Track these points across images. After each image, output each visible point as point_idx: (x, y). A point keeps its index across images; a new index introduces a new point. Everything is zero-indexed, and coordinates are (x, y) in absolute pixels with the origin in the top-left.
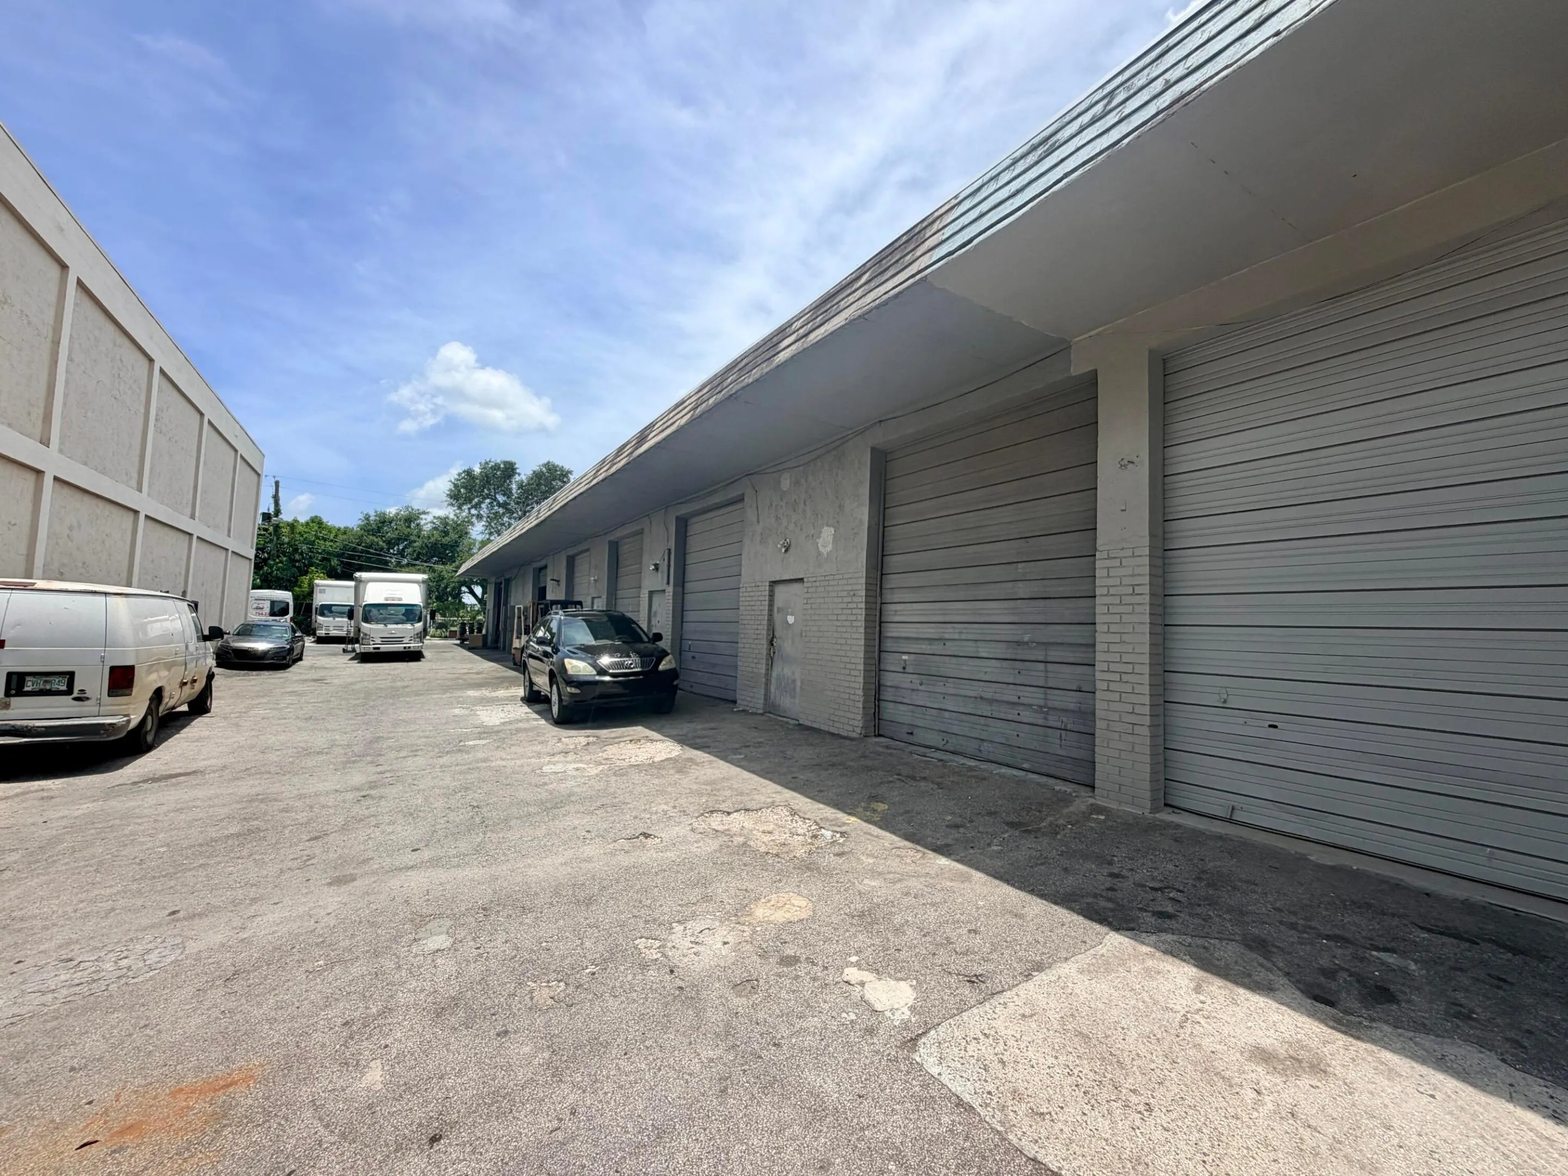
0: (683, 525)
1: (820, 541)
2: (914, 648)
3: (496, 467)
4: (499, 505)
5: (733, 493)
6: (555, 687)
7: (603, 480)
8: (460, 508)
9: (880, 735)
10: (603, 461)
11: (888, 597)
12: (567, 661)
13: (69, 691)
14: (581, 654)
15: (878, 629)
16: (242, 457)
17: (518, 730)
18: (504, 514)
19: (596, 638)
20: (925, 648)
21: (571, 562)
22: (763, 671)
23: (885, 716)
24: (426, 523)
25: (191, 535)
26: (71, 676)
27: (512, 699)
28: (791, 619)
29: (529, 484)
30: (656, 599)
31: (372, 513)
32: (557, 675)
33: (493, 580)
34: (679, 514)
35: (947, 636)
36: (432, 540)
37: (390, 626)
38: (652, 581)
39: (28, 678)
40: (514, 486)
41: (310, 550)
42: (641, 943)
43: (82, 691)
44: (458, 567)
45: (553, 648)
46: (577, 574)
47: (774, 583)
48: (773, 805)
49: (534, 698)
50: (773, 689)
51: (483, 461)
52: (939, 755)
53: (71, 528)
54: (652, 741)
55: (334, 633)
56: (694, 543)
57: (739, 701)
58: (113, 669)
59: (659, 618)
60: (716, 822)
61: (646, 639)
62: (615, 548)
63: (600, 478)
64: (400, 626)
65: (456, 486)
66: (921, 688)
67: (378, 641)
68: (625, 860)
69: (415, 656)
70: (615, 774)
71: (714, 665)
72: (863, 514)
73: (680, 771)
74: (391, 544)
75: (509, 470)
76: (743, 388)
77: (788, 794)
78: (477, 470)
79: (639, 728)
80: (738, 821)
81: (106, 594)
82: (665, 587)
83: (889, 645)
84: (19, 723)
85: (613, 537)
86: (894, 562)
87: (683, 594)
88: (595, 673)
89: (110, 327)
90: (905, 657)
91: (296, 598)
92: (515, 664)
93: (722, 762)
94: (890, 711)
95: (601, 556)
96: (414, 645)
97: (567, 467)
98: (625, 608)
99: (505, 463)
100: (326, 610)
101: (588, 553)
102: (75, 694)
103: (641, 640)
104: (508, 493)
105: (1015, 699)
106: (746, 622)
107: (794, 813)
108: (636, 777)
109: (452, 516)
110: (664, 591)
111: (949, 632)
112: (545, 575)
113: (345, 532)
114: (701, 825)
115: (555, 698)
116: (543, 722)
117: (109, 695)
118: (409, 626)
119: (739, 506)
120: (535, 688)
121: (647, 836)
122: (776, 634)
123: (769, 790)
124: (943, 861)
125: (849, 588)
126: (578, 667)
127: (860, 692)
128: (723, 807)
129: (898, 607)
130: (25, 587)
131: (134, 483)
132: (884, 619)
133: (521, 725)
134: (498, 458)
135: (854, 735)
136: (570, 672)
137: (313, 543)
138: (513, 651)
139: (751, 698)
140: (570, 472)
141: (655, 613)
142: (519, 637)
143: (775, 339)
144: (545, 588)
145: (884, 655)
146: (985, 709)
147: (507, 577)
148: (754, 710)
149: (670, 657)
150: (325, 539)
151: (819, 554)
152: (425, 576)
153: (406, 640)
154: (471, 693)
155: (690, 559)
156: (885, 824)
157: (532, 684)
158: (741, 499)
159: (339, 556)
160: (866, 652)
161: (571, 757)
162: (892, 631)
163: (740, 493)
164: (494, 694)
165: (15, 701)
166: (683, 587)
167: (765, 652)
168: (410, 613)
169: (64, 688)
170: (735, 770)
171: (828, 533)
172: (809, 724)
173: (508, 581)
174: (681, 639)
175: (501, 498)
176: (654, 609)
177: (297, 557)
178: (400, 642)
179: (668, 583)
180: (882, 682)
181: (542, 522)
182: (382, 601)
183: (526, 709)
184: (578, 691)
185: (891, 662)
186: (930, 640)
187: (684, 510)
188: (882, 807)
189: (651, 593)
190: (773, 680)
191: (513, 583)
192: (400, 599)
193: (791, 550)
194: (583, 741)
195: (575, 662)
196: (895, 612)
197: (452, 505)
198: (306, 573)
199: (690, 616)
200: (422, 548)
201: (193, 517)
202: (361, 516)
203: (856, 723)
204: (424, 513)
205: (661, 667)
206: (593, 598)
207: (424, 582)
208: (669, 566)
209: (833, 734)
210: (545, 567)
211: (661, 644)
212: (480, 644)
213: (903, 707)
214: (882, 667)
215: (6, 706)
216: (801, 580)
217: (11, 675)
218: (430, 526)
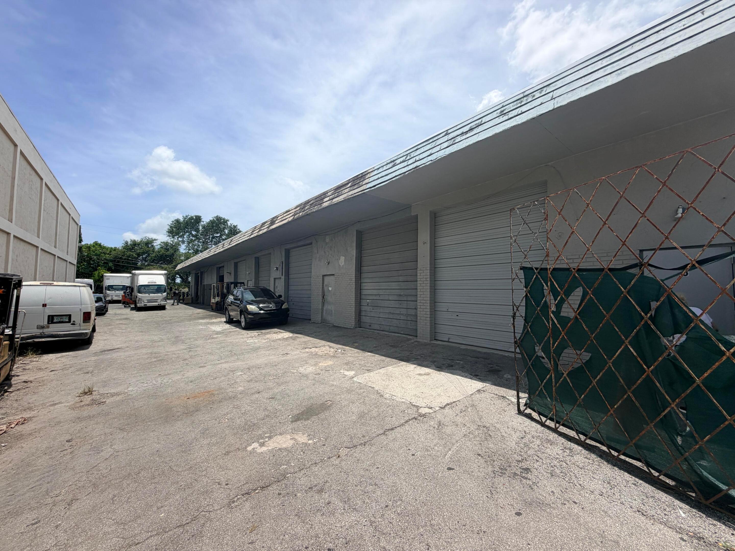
0: (288, 253)
1: (340, 261)
2: (371, 297)
3: (192, 218)
4: (193, 236)
5: (307, 241)
6: (243, 316)
8: (173, 237)
9: (361, 327)
11: (363, 281)
12: (248, 306)
13: (69, 321)
14: (254, 304)
15: (359, 292)
16: (72, 218)
17: (230, 332)
18: (195, 240)
19: (255, 298)
20: (374, 297)
21: (236, 265)
22: (321, 308)
23: (362, 321)
24: (157, 245)
25: (55, 255)
26: (70, 316)
27: (221, 322)
28: (330, 289)
29: (207, 226)
30: (277, 281)
31: (129, 241)
32: (244, 311)
33: (194, 272)
34: (286, 248)
35: (380, 293)
36: (161, 253)
37: (151, 295)
38: (275, 274)
39: (55, 317)
40: (201, 228)
41: (98, 259)
43: (74, 321)
44: (176, 266)
45: (240, 302)
46: (239, 271)
47: (324, 276)
48: (324, 346)
49: (230, 321)
50: (324, 314)
51: (185, 216)
52: (378, 332)
54: (282, 333)
55: (115, 298)
56: (292, 259)
57: (312, 319)
58: (84, 313)
59: (278, 289)
60: (307, 350)
61: (276, 297)
64: (156, 295)
65: (171, 227)
66: (373, 311)
67: (146, 301)
68: (283, 359)
69: (162, 308)
70: (272, 341)
71: (301, 307)
72: (353, 253)
73: (294, 340)
74: (139, 255)
75: (198, 219)
77: (329, 343)
78: (182, 219)
79: (276, 329)
80: (313, 350)
81: (79, 286)
82: (281, 276)
83: (363, 297)
84: (54, 333)
85: (257, 255)
86: (365, 269)
87: (289, 279)
88: (258, 310)
90: (368, 301)
91: (95, 282)
93: (307, 337)
94: (364, 319)
95: (252, 263)
96: (163, 303)
97: (226, 218)
98: (263, 284)
99: (196, 216)
100: (111, 288)
101: (245, 261)
102: (72, 322)
103: (274, 298)
104: (197, 230)
105: (399, 312)
106: (314, 290)
107: (330, 347)
108: (280, 342)
109: (169, 241)
110: (280, 278)
111: (381, 292)
112: (223, 270)
113: (115, 249)
114: (303, 351)
115: (243, 320)
116: (238, 329)
117: (83, 323)
118: (160, 295)
119: (311, 246)
120: (231, 317)
121: (287, 354)
122: (325, 294)
123: (323, 342)
125: (350, 278)
126: (252, 308)
127: (354, 313)
128: (309, 347)
129: (366, 284)
130: (51, 285)
131: (36, 235)
132: (362, 288)
133: (230, 330)
135: (352, 328)
136: (249, 310)
137: (99, 255)
138: (211, 304)
139: (316, 318)
140: (228, 220)
141: (277, 287)
142: (214, 298)
144: (223, 276)
145: (361, 300)
146: (391, 316)
147: (202, 271)
148: (318, 322)
149: (286, 304)
150: (105, 254)
151: (340, 265)
152: (166, 272)
153: (159, 301)
154: (201, 321)
155: (291, 265)
156: (356, 348)
157: (229, 316)
158: (311, 244)
159: (111, 261)
160: (355, 299)
161: (254, 338)
162: (364, 292)
163: (311, 241)
164: (211, 321)
165: (50, 325)
166: (288, 276)
167: (321, 301)
168: (158, 289)
169: (67, 320)
170: (311, 339)
171: (342, 258)
172: (337, 325)
173: (202, 273)
174: (288, 297)
175: (194, 233)
176: (276, 285)
177: (92, 262)
178: (156, 302)
179: (282, 275)
180: (361, 309)
181: (226, 249)
182: (146, 283)
183: (228, 326)
184: (253, 317)
185: (364, 303)
186: (376, 295)
187: (288, 246)
188: (356, 344)
189: (275, 279)
190: (324, 311)
191: (206, 274)
192: (155, 282)
193: (330, 264)
194: (257, 334)
195: (251, 306)
196: (365, 286)
197: (169, 236)
198: (96, 270)
199: (291, 288)
200: (155, 257)
201: (55, 247)
202: (124, 242)
203: (352, 323)
204: (155, 240)
205: (283, 307)
206: (248, 281)
207: (165, 274)
208: (282, 268)
209: (345, 328)
210: (223, 267)
211: (282, 299)
213: (368, 317)
214: (361, 304)
215: (48, 327)
216: (333, 275)
217: (49, 316)
218: (159, 247)
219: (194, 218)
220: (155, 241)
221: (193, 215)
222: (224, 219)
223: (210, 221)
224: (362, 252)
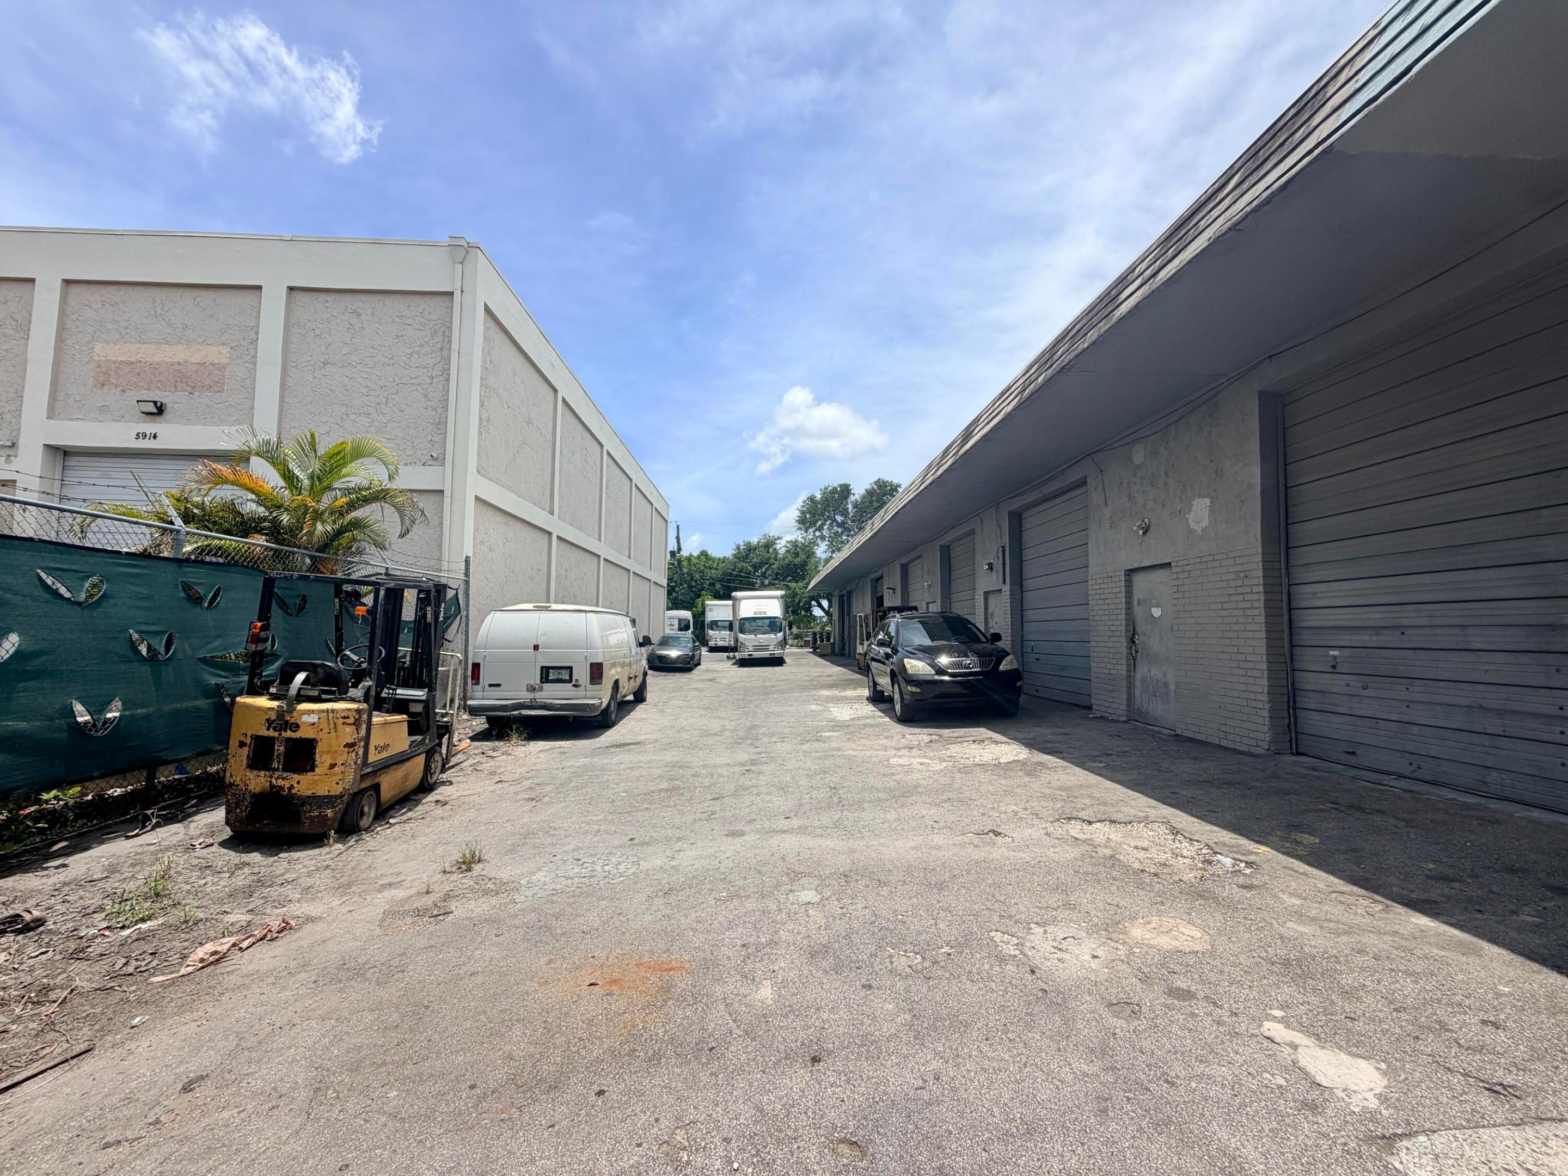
0: (1017, 521)
1: (1191, 517)
2: (1346, 639)
3: (834, 491)
4: (839, 525)
5: (1073, 476)
6: (896, 686)
7: (930, 484)
8: (806, 531)
9: (1299, 754)
10: (930, 466)
11: (1300, 575)
12: (906, 661)
13: (570, 681)
14: (920, 655)
15: (1286, 618)
16: (656, 509)
17: (866, 726)
18: (842, 533)
19: (932, 640)
20: (1366, 639)
21: (905, 569)
22: (1124, 673)
23: (1304, 729)
24: (781, 547)
25: (629, 571)
26: (570, 668)
27: (859, 698)
28: (1156, 612)
29: (862, 502)
30: (992, 599)
31: (742, 544)
32: (900, 675)
33: (836, 593)
34: (1011, 509)
35: (1405, 622)
36: (787, 560)
37: (759, 636)
38: (987, 581)
39: (551, 671)
40: (850, 506)
41: (702, 578)
42: (998, 936)
43: (577, 680)
44: (808, 584)
45: (892, 649)
46: (911, 581)
47: (1130, 572)
48: (1146, 820)
49: (878, 698)
50: (1138, 694)
51: (823, 487)
52: (1403, 784)
53: (566, 570)
54: (997, 743)
55: (720, 643)
56: (1029, 537)
57: (1094, 707)
58: (592, 665)
59: (996, 619)
60: (1075, 829)
61: (983, 639)
62: (946, 552)
63: (928, 482)
64: (766, 636)
65: (803, 512)
66: (1366, 693)
67: (751, 649)
68: (977, 855)
69: (777, 661)
70: (959, 771)
71: (1063, 668)
72: (1252, 475)
73: (1029, 774)
74: (756, 568)
75: (845, 491)
76: (1077, 356)
77: (1166, 811)
78: (819, 496)
79: (982, 730)
80: (1101, 831)
81: (586, 611)
82: (1001, 586)
83: (1305, 637)
84: (548, 701)
85: (944, 541)
86: (1305, 531)
87: (1022, 592)
88: (933, 672)
89: (580, 427)
90: (1334, 653)
91: (694, 616)
92: (860, 668)
93: (1078, 769)
94: (1312, 722)
95: (933, 561)
96: (778, 652)
97: (895, 482)
98: (959, 609)
99: (841, 486)
100: (715, 625)
101: (920, 560)
102: (574, 683)
103: (978, 641)
104: (845, 513)
106: (1098, 618)
107: (1175, 832)
108: (983, 777)
109: (800, 539)
110: (1000, 590)
111: (1408, 616)
112: (882, 585)
113: (724, 560)
114: (1057, 830)
115: (897, 697)
116: (888, 719)
117: (591, 684)
118: (773, 636)
120: (879, 688)
121: (997, 834)
122: (1137, 629)
123: (1139, 803)
124: (1423, 921)
125: (1240, 568)
126: (917, 666)
127: (1265, 697)
128: (1082, 814)
129: (1317, 588)
130: (546, 609)
131: (596, 536)
132: (1294, 605)
133: (867, 721)
134: (835, 482)
135: (1259, 751)
136: (910, 671)
137: (702, 572)
138: (857, 656)
139: (1109, 703)
140: (899, 486)
141: (992, 613)
142: (862, 644)
143: (1113, 292)
144: (882, 597)
145: (1297, 651)
146: (1491, 724)
147: (849, 589)
148: (1115, 717)
149: (1009, 658)
150: (711, 568)
151: (1191, 531)
152: (783, 592)
153: (771, 648)
154: (825, 693)
155: (1028, 554)
156: (1316, 860)
157: (875, 684)
158: (1083, 483)
159: (720, 581)
160: (1269, 647)
161: (915, 752)
162: (1310, 619)
163: (1081, 475)
165: (545, 685)
166: (1021, 585)
167: (1125, 651)
168: (772, 625)
169: (567, 678)
170: (1094, 779)
171: (1201, 505)
172: (1191, 735)
173: (850, 593)
174: (1022, 639)
175: (839, 518)
176: (990, 610)
177: (693, 584)
178: (767, 650)
179: (1004, 582)
180: (1297, 686)
181: (875, 533)
182: (751, 615)
183: (870, 708)
184: (918, 690)
185: (1309, 659)
186: (1377, 630)
187: (1017, 504)
189: (987, 594)
190: (1139, 684)
191: (854, 594)
192: (765, 613)
193: (1150, 532)
194: (926, 738)
195: (914, 662)
196: (1308, 595)
197: (800, 529)
198: (699, 596)
199: (1030, 615)
200: (779, 569)
201: (629, 557)
203: (1262, 737)
204: (779, 538)
205: (1001, 668)
206: (928, 603)
207: (782, 597)
208: (1004, 564)
209: (1226, 748)
210: (882, 577)
211: (1000, 644)
212: (829, 651)
213: (1334, 718)
214: (1297, 666)
215: (541, 689)
216: (1168, 565)
217: (542, 668)
218: (784, 550)
219: (839, 489)
220: (778, 541)
221: (836, 485)
222: (891, 484)
223: (867, 490)
224: (1290, 468)
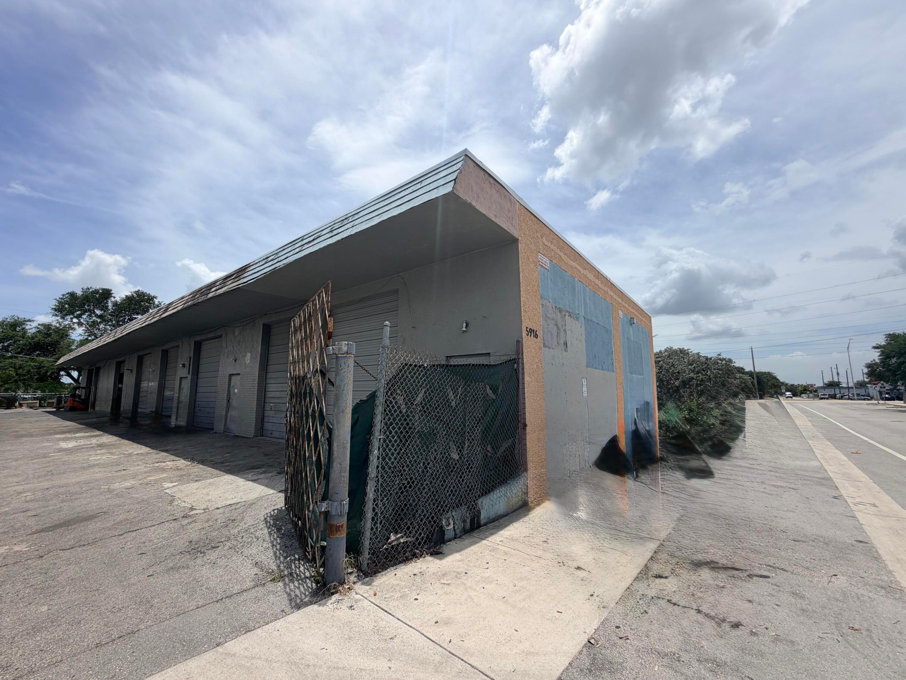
0: (198, 347)
1: (246, 358)
2: (274, 401)
5: (218, 334)
8: (63, 318)
9: (263, 436)
11: (268, 382)
15: (264, 394)
20: (277, 401)
21: (140, 359)
22: (224, 414)
23: (265, 428)
28: (236, 391)
30: (183, 381)
34: (195, 340)
35: (282, 396)
36: (37, 339)
38: (182, 372)
40: (110, 305)
46: (144, 366)
47: (231, 375)
50: (228, 422)
56: (204, 354)
57: (215, 429)
59: (184, 391)
62: (165, 353)
65: (60, 303)
66: (275, 416)
71: (208, 413)
72: (259, 349)
75: (107, 294)
82: (187, 375)
83: (267, 400)
85: (164, 348)
86: (271, 368)
87: (197, 379)
90: (271, 405)
94: (268, 426)
95: (157, 357)
101: (150, 355)
106: (219, 392)
109: (54, 323)
110: (187, 377)
112: (124, 366)
119: (220, 339)
122: (231, 397)
125: (253, 378)
127: (254, 419)
129: (270, 385)
132: (266, 390)
135: (251, 437)
139: (219, 427)
141: (183, 388)
144: (123, 374)
145: (265, 404)
147: (97, 366)
148: (220, 432)
151: (246, 363)
155: (202, 361)
158: (220, 336)
160: (257, 403)
162: (269, 395)
163: (220, 334)
166: (198, 376)
167: (225, 405)
171: (249, 355)
172: (238, 434)
173: (98, 370)
174: (195, 401)
176: (182, 386)
179: (189, 373)
180: (264, 415)
181: (116, 340)
185: (267, 407)
186: (278, 398)
187: (198, 338)
189: (181, 378)
190: (228, 418)
191: (102, 370)
193: (237, 361)
196: (269, 387)
197: (55, 315)
199: (200, 389)
203: (253, 432)
208: (190, 365)
209: (244, 437)
210: (124, 361)
213: (270, 424)
214: (265, 409)
216: (239, 374)
218: (34, 330)
219: (101, 291)
220: (28, 323)
221: (98, 288)
222: (149, 295)
223: (127, 296)
224: (270, 348)
